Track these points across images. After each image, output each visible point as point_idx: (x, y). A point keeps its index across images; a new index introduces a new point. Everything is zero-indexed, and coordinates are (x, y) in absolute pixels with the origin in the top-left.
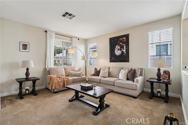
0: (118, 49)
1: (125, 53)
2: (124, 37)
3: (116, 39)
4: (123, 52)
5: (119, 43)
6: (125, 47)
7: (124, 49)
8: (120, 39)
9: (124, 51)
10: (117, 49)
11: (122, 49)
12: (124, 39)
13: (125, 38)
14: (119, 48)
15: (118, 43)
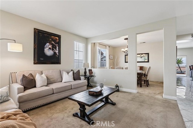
0: (50, 48)
1: (58, 54)
2: (58, 37)
3: (47, 34)
5: (51, 41)
6: (57, 48)
7: (56, 50)
8: (53, 37)
9: (57, 52)
10: (48, 48)
11: (55, 49)
12: (56, 39)
13: (57, 38)
14: (50, 46)
15: (49, 41)
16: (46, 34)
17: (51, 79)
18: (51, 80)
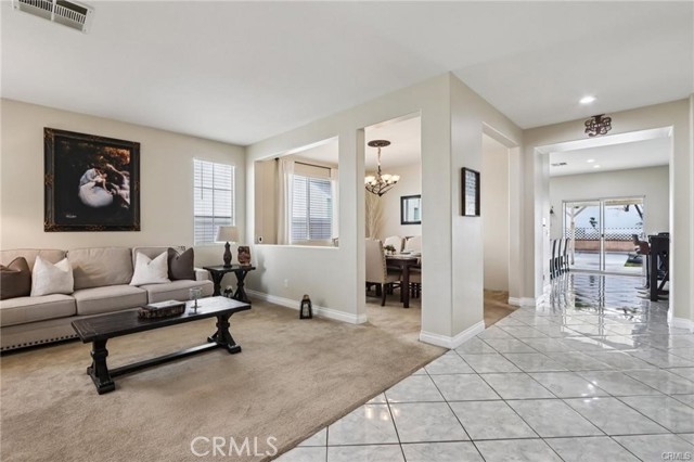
0: (99, 185)
1: (128, 200)
2: (127, 148)
3: (89, 143)
4: (118, 199)
5: (104, 162)
6: (126, 181)
7: (121, 188)
8: (108, 149)
9: (125, 193)
10: (93, 184)
11: (117, 187)
12: (123, 155)
13: (127, 152)
14: (100, 179)
15: (97, 162)
16: (86, 142)
17: (92, 274)
18: (92, 277)
